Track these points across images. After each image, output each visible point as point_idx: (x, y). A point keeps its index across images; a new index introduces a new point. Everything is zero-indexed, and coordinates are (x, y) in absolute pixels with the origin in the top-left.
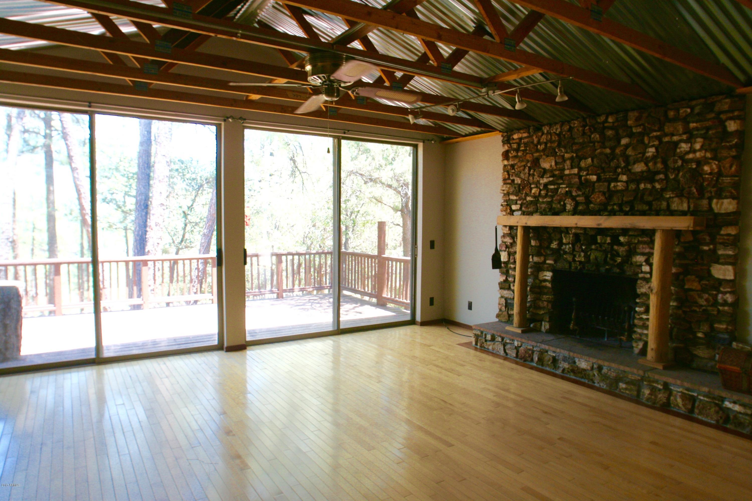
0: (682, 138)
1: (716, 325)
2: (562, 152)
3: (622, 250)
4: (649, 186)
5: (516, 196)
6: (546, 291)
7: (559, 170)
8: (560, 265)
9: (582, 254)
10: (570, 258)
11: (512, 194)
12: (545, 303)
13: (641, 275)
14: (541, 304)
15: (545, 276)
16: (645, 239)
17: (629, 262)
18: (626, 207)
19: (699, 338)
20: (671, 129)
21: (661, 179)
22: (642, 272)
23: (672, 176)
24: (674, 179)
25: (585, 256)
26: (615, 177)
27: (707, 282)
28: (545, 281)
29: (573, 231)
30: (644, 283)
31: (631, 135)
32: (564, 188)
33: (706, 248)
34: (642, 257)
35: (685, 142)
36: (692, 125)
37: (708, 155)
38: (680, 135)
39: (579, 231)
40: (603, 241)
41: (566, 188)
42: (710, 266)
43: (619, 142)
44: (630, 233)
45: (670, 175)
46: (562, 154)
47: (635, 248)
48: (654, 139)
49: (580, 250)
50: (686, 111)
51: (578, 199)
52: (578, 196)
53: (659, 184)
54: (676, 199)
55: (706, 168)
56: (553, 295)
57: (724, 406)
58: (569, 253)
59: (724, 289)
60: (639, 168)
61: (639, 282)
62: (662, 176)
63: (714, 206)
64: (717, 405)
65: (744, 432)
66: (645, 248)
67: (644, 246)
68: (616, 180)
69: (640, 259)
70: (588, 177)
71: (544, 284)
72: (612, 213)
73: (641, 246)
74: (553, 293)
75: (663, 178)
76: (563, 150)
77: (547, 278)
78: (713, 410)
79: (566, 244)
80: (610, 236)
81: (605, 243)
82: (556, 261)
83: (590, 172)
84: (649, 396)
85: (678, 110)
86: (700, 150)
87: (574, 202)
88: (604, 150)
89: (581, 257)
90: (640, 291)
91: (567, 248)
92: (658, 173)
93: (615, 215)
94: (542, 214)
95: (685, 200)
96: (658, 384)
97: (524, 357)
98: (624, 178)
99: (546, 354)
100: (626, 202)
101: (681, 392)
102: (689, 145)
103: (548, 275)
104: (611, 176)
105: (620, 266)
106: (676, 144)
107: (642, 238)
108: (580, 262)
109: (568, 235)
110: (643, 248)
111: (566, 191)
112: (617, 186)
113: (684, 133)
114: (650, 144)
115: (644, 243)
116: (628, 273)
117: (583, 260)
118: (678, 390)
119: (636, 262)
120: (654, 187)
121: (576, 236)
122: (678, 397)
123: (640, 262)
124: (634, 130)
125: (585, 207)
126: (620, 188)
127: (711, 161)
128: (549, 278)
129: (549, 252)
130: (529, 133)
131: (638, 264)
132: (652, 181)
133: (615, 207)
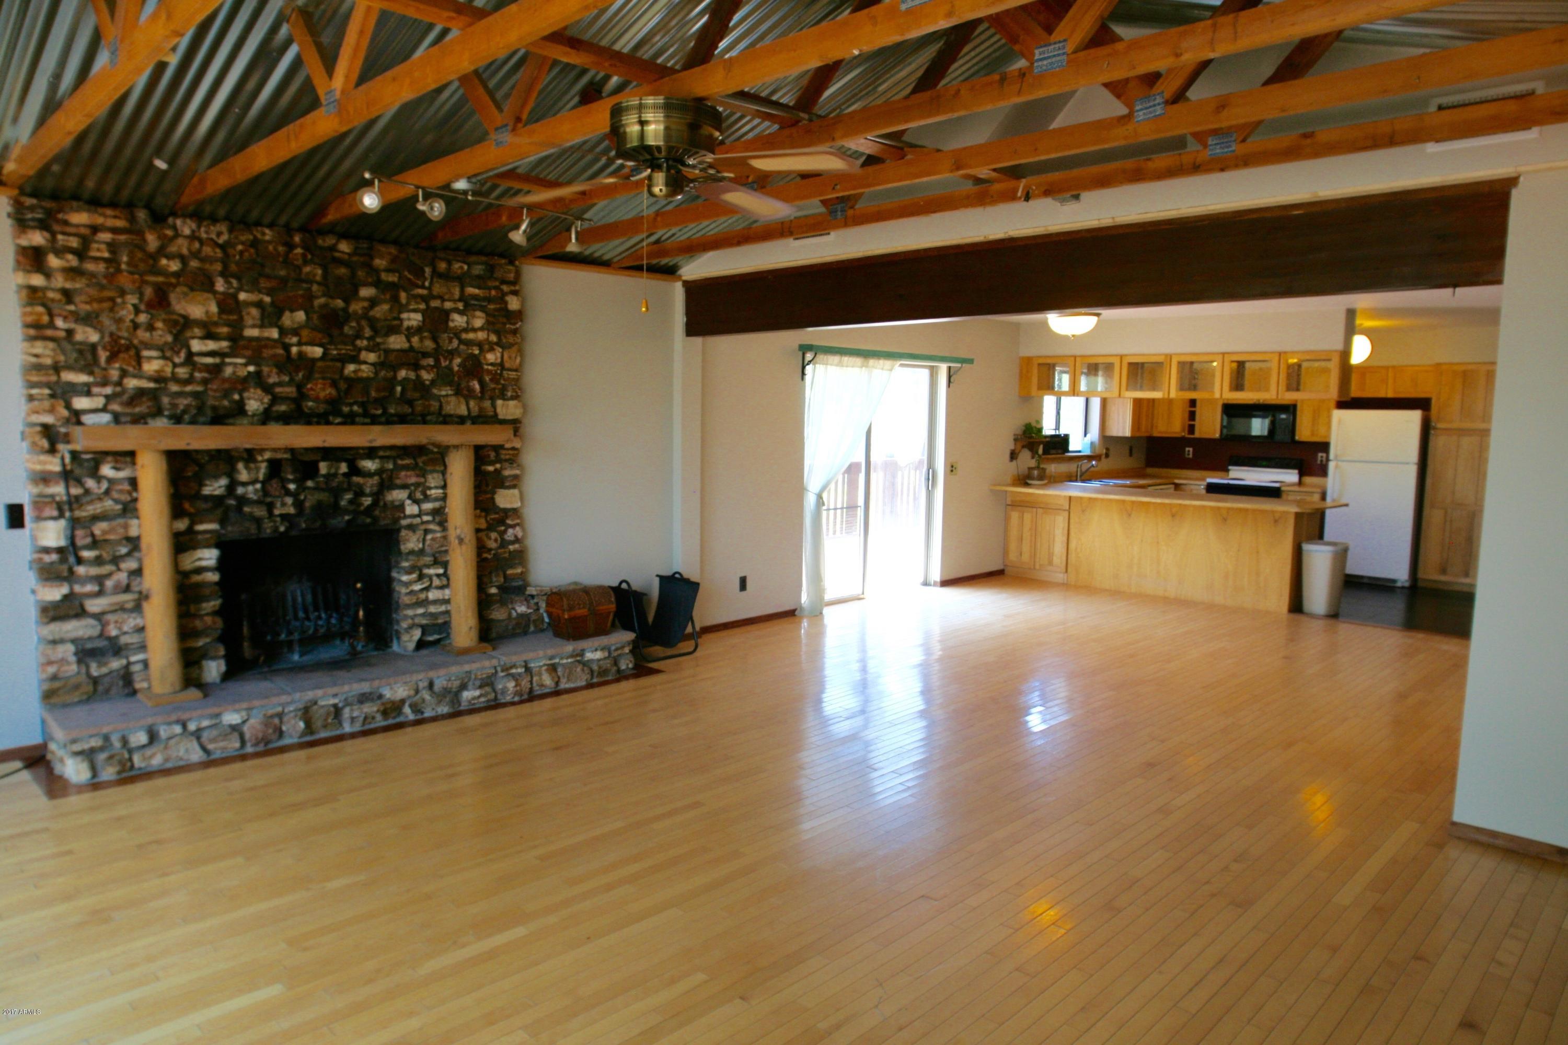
0: (457, 306)
1: (509, 572)
2: (233, 287)
3: (370, 484)
4: (412, 375)
5: (91, 373)
6: (207, 592)
7: (228, 325)
8: (233, 531)
9: (289, 500)
10: (260, 512)
11: (70, 368)
12: (209, 620)
13: (404, 522)
14: (198, 624)
15: (200, 559)
16: (407, 462)
17: (382, 503)
18: (376, 409)
19: (493, 595)
20: (444, 290)
21: (429, 365)
22: (405, 517)
23: (445, 362)
24: (446, 367)
25: (294, 504)
26: (354, 353)
27: (497, 516)
28: (200, 570)
29: (267, 455)
30: (410, 533)
31: (377, 284)
32: (241, 364)
33: (491, 468)
34: (402, 491)
35: (461, 313)
36: (471, 290)
37: (493, 338)
38: (455, 301)
39: (279, 456)
40: (333, 471)
41: (246, 365)
42: (494, 493)
43: (356, 292)
44: (381, 453)
45: (442, 360)
46: (232, 291)
47: (391, 478)
48: (419, 300)
49: (283, 492)
50: (462, 268)
51: (278, 390)
52: (280, 384)
53: (429, 373)
54: (453, 399)
55: (491, 357)
56: (221, 597)
57: (586, 659)
58: (258, 502)
59: (512, 520)
60: (396, 342)
61: (403, 533)
62: (431, 361)
63: (499, 410)
64: (579, 662)
65: (610, 678)
66: (410, 476)
67: (409, 473)
68: (355, 359)
69: (398, 495)
70: (304, 348)
71: (197, 578)
72: (350, 420)
73: (403, 473)
74: (220, 594)
75: (432, 363)
76: (235, 283)
77: (204, 563)
78: (579, 669)
79: (244, 484)
80: (345, 460)
81: (335, 475)
82: (223, 522)
83: (304, 340)
84: (515, 689)
85: (449, 263)
86: (481, 329)
87: (270, 397)
88: (330, 301)
89: (286, 506)
90: (406, 548)
91: (251, 492)
92: (425, 355)
93: (353, 423)
94: (177, 419)
95: (462, 400)
96: (517, 668)
97: (262, 739)
98: (372, 357)
99: (315, 707)
100: (376, 400)
101: (545, 665)
102: (465, 318)
103: (209, 556)
104: (349, 352)
105: (369, 510)
106: (446, 314)
107: (402, 459)
108: (284, 517)
109: (252, 465)
110: (406, 476)
111: (249, 373)
112: (360, 370)
113: (460, 300)
114: (412, 307)
115: (406, 468)
116: (382, 523)
117: (292, 510)
118: (541, 664)
119: (393, 502)
120: (418, 376)
121: (275, 467)
122: (544, 672)
123: (400, 500)
124: (384, 276)
125: (293, 406)
126: (365, 375)
127: (495, 347)
128: (212, 562)
129: (204, 506)
130: (132, 219)
131: (397, 503)
132: (416, 367)
133: (355, 408)
